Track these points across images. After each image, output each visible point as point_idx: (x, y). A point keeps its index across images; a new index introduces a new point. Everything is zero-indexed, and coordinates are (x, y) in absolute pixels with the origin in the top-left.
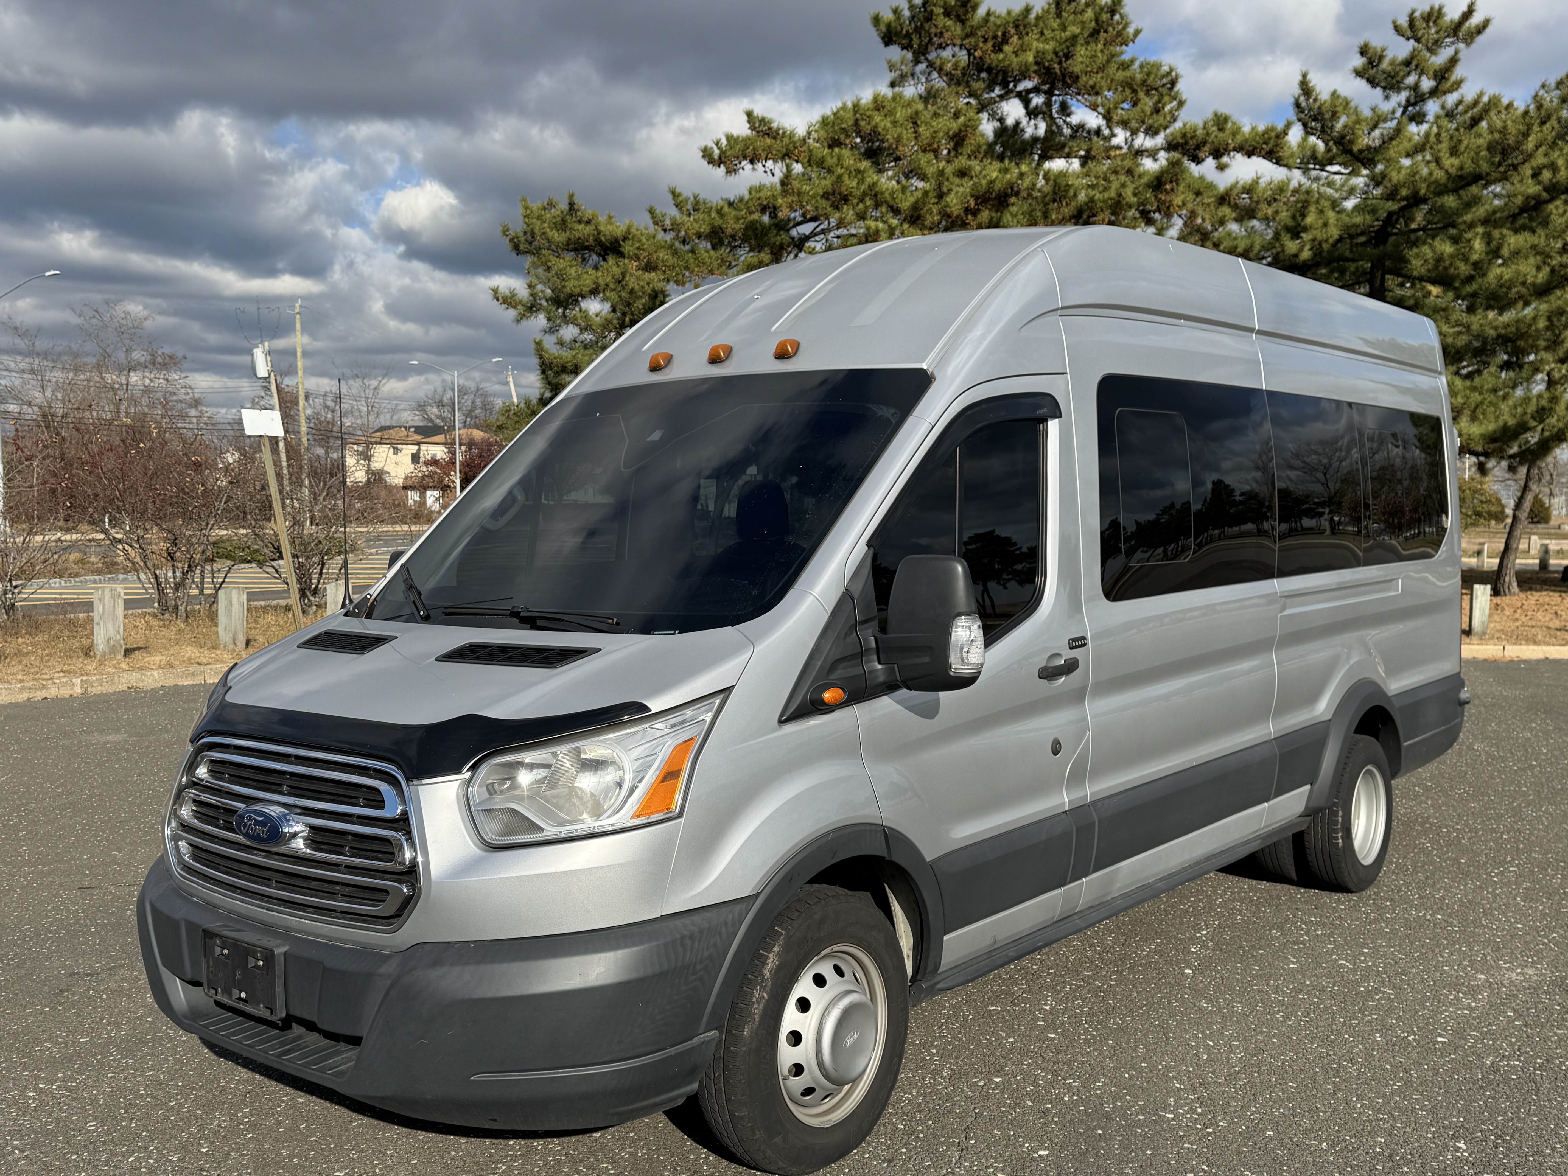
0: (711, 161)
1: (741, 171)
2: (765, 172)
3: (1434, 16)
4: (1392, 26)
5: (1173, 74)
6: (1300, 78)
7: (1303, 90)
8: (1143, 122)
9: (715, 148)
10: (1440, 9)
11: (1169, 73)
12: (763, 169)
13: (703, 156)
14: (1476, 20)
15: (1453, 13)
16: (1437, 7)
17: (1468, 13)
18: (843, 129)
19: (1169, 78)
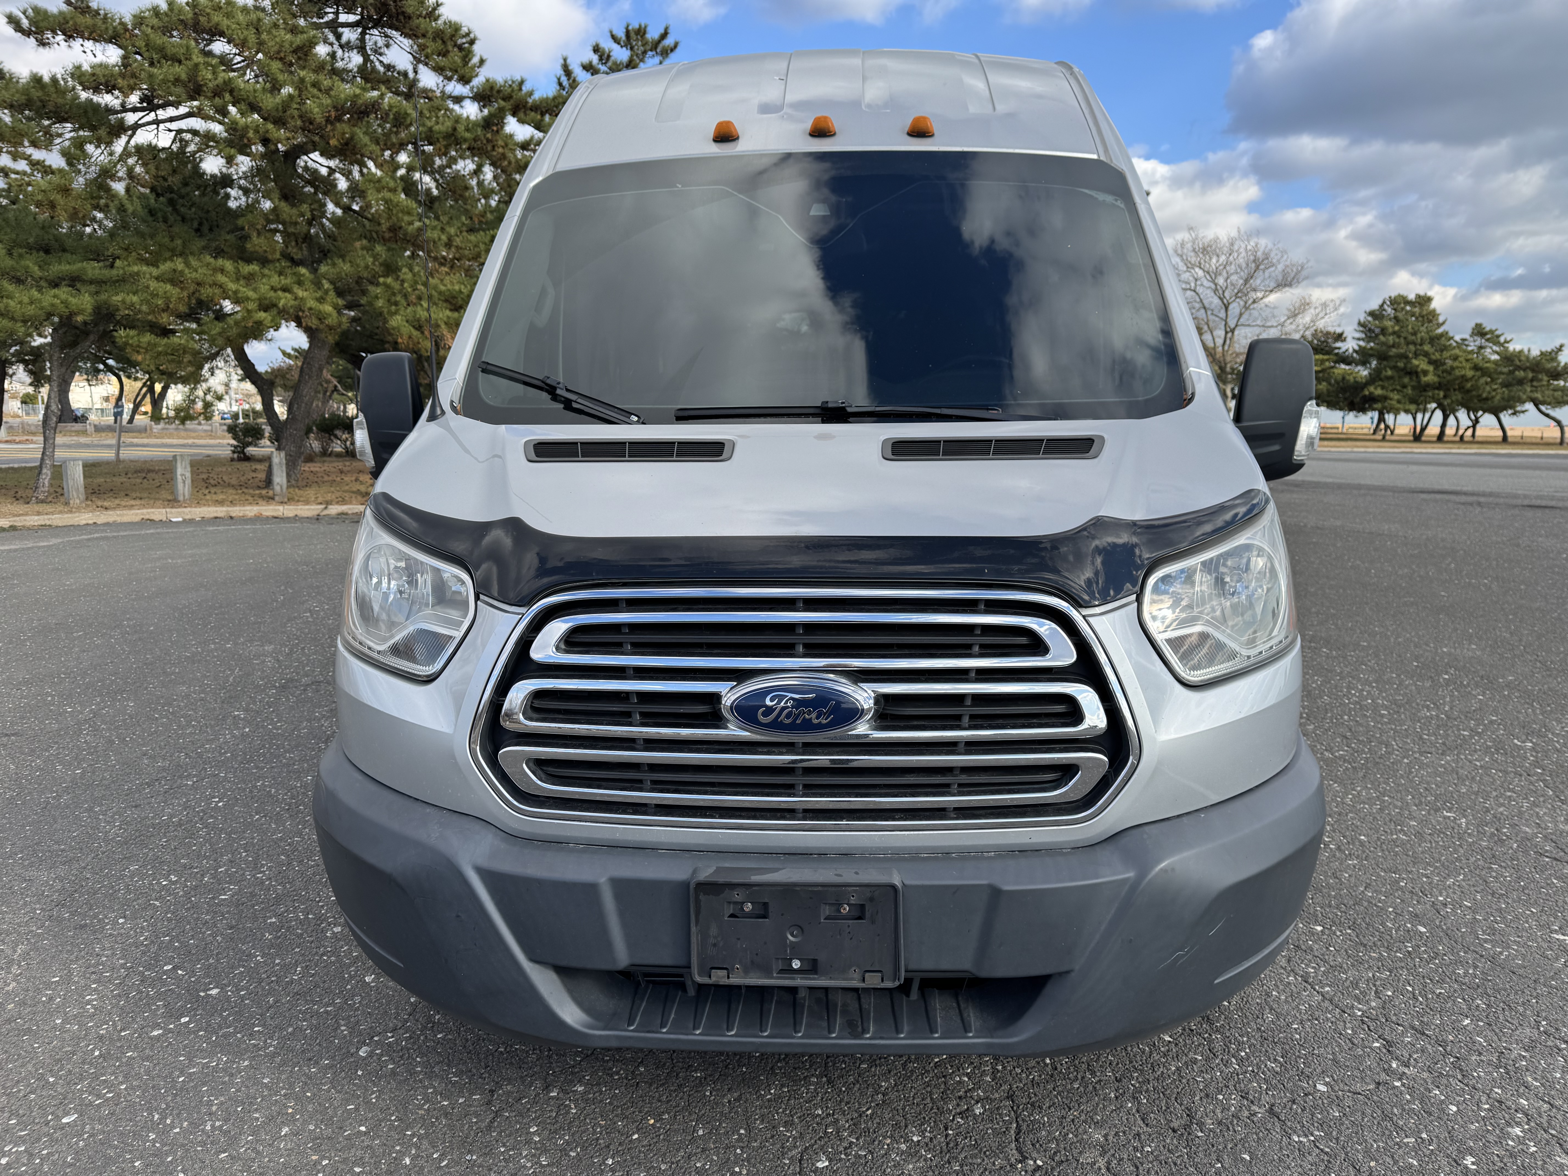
0: (18, 27)
1: (56, 45)
2: (85, 52)
3: (641, 32)
4: (609, 34)
5: (472, 36)
6: (562, 61)
7: (565, 71)
8: (456, 71)
9: (22, 16)
10: (646, 27)
11: (468, 34)
12: (82, 49)
13: (8, 23)
14: (669, 42)
15: (653, 34)
16: (643, 26)
17: (664, 35)
18: (182, 21)
19: (468, 39)
